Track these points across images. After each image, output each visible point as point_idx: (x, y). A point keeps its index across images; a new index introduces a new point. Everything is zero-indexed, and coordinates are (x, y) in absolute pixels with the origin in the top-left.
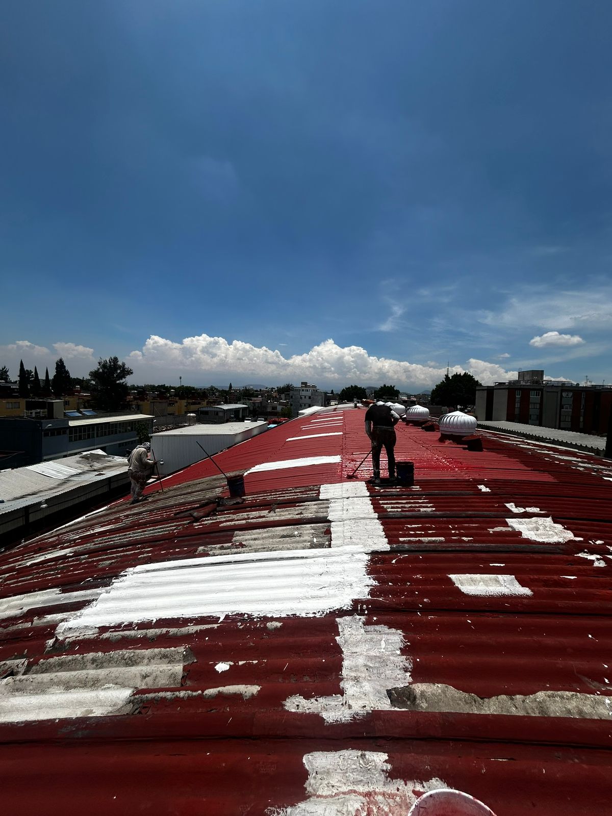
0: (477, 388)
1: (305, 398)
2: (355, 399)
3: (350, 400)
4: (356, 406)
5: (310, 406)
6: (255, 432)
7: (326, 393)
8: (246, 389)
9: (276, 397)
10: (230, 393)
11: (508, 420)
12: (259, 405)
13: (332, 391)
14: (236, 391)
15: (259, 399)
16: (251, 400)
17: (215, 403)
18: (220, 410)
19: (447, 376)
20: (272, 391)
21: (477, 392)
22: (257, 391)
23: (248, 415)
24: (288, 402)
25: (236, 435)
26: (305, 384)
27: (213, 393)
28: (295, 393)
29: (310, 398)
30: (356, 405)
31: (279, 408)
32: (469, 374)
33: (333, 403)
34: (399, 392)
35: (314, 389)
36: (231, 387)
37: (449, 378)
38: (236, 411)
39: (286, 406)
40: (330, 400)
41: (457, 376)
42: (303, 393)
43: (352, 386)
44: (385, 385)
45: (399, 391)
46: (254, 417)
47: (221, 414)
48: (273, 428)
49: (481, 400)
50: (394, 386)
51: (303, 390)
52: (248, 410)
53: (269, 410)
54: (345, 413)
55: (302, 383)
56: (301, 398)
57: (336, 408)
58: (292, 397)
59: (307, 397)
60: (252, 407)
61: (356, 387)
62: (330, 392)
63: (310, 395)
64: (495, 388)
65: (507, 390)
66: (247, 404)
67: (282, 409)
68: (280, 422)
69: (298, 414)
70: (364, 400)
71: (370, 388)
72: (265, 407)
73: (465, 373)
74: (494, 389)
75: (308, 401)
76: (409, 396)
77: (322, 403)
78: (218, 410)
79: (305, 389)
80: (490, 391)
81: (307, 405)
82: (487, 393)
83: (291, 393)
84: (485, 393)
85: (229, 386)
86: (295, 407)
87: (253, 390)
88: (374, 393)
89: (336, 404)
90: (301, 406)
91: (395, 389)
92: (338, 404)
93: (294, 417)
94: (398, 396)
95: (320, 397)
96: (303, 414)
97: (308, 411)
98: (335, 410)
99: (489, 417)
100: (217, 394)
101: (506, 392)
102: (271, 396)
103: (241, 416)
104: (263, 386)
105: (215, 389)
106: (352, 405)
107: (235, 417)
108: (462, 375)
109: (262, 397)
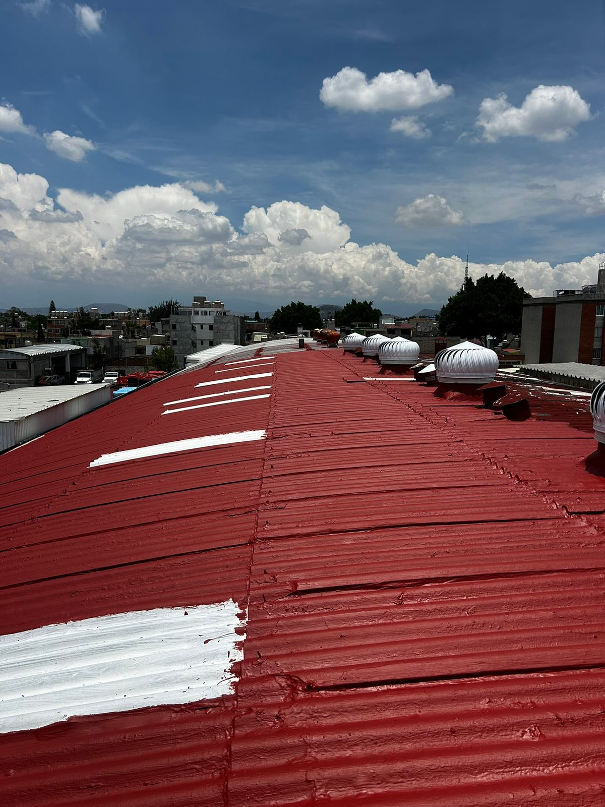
0: (525, 302)
1: (202, 327)
2: (300, 330)
3: (291, 331)
4: (302, 344)
5: (212, 344)
6: (76, 410)
7: (243, 319)
8: (83, 314)
9: (144, 326)
10: (50, 321)
11: (581, 361)
12: (108, 346)
13: (257, 314)
14: (61, 317)
15: (107, 332)
16: (89, 334)
17: (11, 343)
18: (20, 357)
19: (468, 281)
20: (138, 315)
21: (525, 309)
22: (104, 316)
23: (84, 366)
24: (169, 337)
25: (17, 423)
26: (201, 301)
27: (14, 321)
28: (181, 318)
29: (211, 327)
30: (301, 341)
31: (149, 351)
32: (507, 276)
33: (258, 337)
34: (381, 315)
35: (219, 309)
36: (53, 307)
37: (473, 284)
38: (58, 358)
39: (163, 345)
40: (252, 331)
41: (486, 281)
42: (198, 319)
43: (293, 304)
44: (354, 302)
45: (379, 311)
46: (96, 368)
47: (22, 367)
48: (126, 395)
49: (531, 324)
50: (371, 303)
51: (197, 313)
52: (83, 356)
53: (129, 353)
54: (279, 363)
55: (196, 299)
56: (194, 329)
57: (261, 350)
58: (174, 327)
59: (206, 327)
60: (91, 349)
61: (301, 305)
62: (253, 317)
63: (212, 322)
64: (558, 300)
65: (581, 305)
66: (82, 343)
67: (155, 351)
68: (143, 382)
69: (185, 362)
70: (319, 331)
71: (326, 308)
72: (119, 349)
73: (501, 275)
74: (555, 304)
75: (207, 334)
76: (398, 320)
77: (236, 338)
78: (15, 357)
79: (200, 309)
80: (548, 307)
81: (206, 343)
82: (544, 310)
83: (173, 318)
84: (540, 311)
85: (49, 306)
86: (181, 347)
87: (97, 314)
88: (335, 317)
89: (263, 340)
90: (194, 345)
91: (373, 307)
92: (268, 340)
93: (178, 368)
94: (378, 321)
95: (231, 327)
96: (196, 361)
97: (205, 356)
98: (258, 353)
99: (546, 357)
100: (23, 324)
101: (578, 309)
102: (135, 325)
103: (68, 369)
104: (120, 307)
105: (21, 313)
106: (294, 341)
107: (55, 371)
108: (495, 278)
109: (113, 327)
